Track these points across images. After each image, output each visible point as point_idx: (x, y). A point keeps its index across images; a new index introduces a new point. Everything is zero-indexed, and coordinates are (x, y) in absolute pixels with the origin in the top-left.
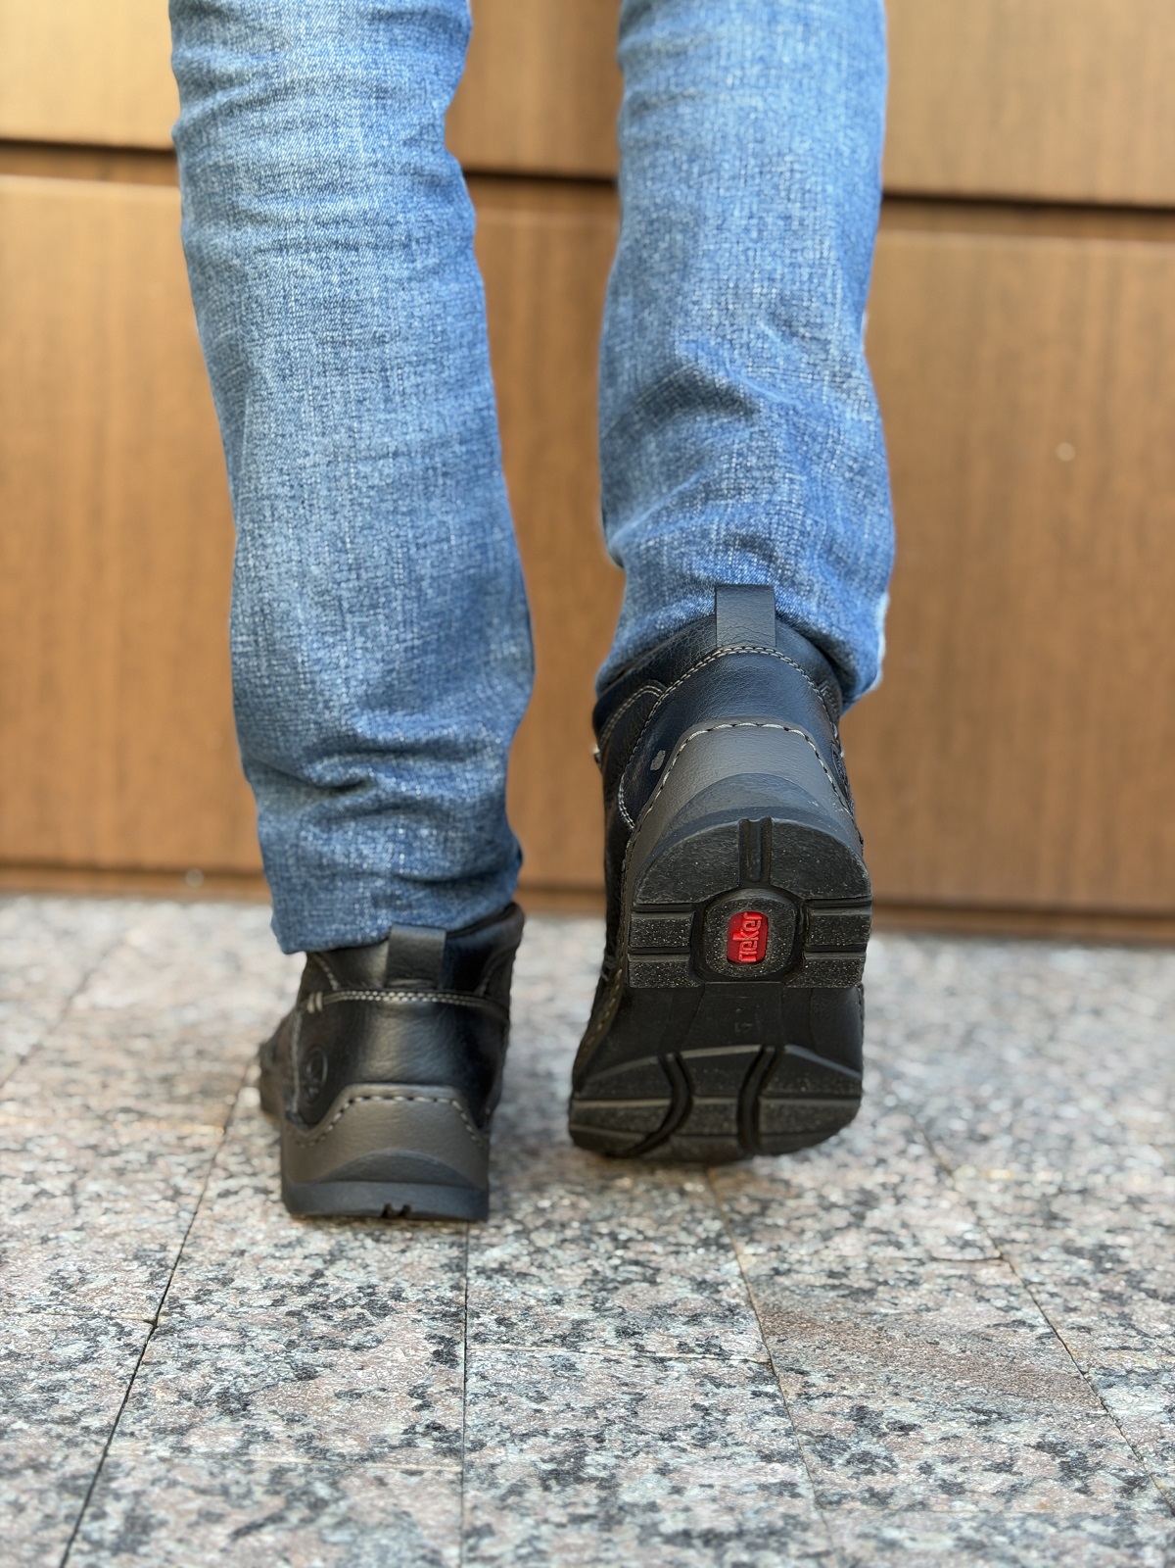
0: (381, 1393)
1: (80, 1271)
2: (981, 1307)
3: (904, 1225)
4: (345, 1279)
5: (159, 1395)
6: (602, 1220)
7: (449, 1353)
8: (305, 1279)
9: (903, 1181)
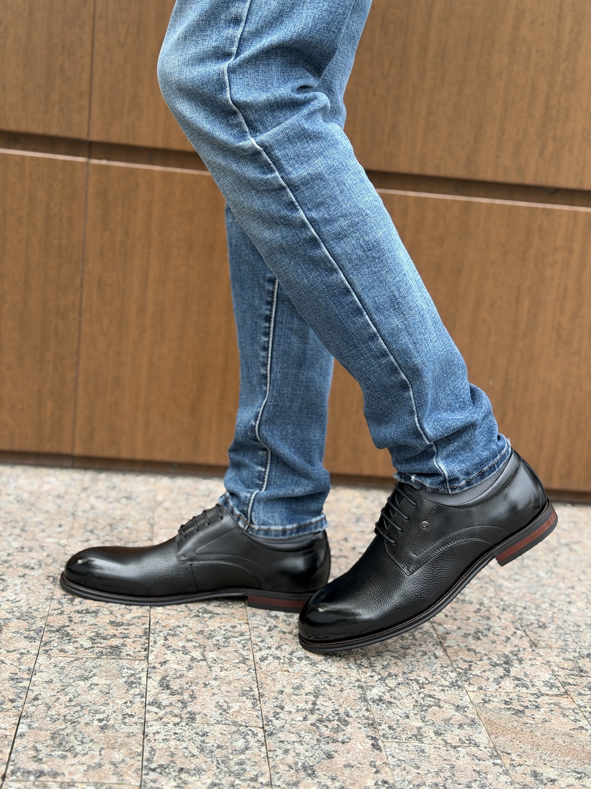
0: (359, 765)
1: (225, 702)
2: (566, 720)
3: (526, 675)
4: (326, 707)
5: (281, 766)
6: (410, 673)
7: (378, 745)
8: (310, 706)
9: (519, 651)
